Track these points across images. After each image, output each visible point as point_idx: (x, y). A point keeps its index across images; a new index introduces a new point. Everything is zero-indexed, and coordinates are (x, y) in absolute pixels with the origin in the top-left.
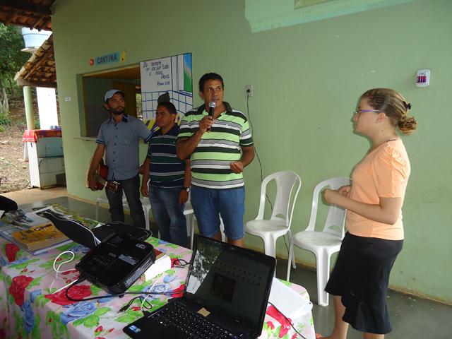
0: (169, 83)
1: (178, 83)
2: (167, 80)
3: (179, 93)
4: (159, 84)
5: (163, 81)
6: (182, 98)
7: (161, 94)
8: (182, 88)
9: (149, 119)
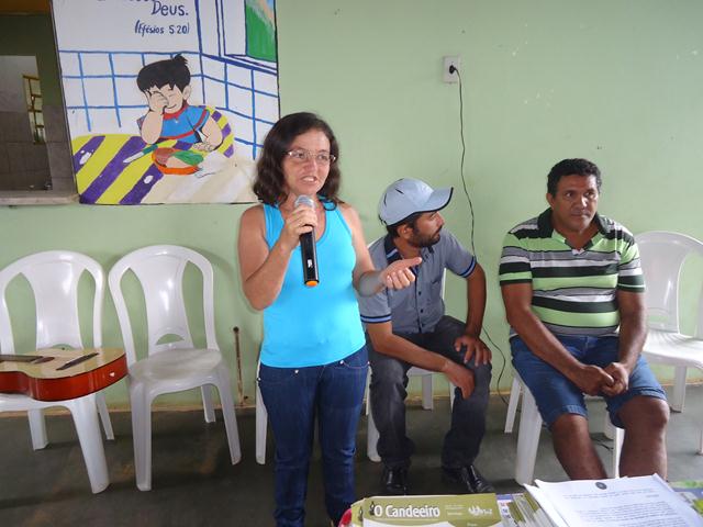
0: (184, 30)
1: (221, 33)
2: (177, 20)
3: (229, 60)
4: (139, 28)
5: (160, 21)
6: (238, 75)
7: (150, 60)
8: (237, 45)
9: (96, 132)
